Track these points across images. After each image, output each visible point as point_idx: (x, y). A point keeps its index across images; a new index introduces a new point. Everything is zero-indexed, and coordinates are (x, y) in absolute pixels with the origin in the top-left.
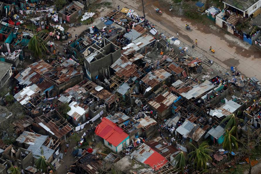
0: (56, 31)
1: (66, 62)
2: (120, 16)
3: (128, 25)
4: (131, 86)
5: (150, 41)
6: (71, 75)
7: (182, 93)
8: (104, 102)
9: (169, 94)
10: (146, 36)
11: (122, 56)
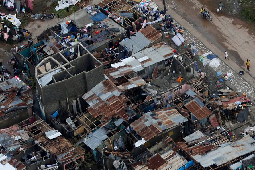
0: (3, 25)
1: (7, 82)
2: (122, 6)
3: (133, 23)
4: (110, 135)
5: (165, 56)
6: (10, 106)
7: (196, 155)
8: (57, 159)
9: (174, 154)
10: (160, 47)
11: (107, 80)
